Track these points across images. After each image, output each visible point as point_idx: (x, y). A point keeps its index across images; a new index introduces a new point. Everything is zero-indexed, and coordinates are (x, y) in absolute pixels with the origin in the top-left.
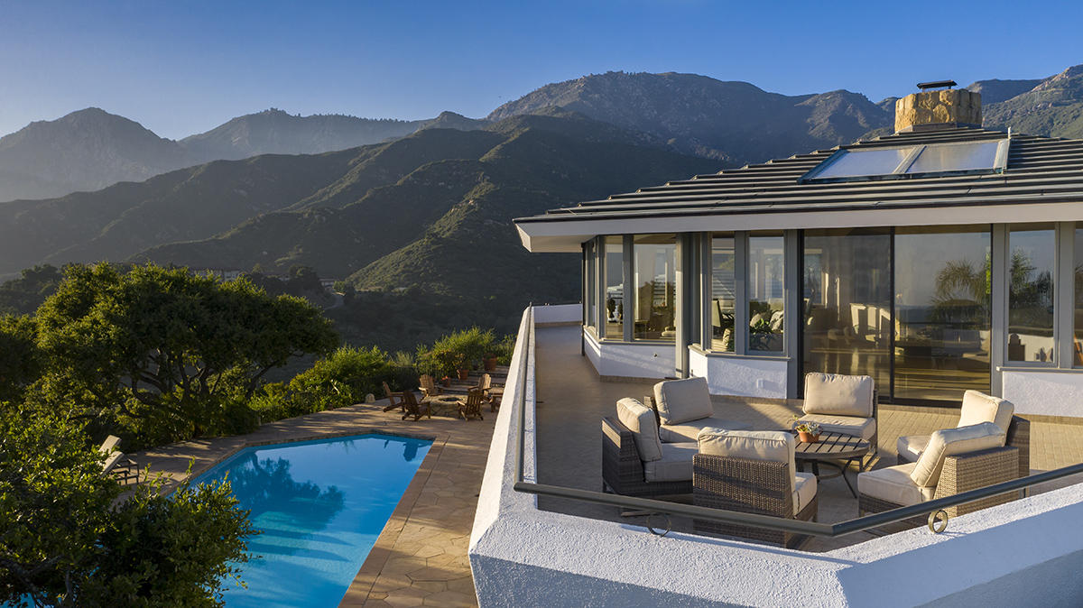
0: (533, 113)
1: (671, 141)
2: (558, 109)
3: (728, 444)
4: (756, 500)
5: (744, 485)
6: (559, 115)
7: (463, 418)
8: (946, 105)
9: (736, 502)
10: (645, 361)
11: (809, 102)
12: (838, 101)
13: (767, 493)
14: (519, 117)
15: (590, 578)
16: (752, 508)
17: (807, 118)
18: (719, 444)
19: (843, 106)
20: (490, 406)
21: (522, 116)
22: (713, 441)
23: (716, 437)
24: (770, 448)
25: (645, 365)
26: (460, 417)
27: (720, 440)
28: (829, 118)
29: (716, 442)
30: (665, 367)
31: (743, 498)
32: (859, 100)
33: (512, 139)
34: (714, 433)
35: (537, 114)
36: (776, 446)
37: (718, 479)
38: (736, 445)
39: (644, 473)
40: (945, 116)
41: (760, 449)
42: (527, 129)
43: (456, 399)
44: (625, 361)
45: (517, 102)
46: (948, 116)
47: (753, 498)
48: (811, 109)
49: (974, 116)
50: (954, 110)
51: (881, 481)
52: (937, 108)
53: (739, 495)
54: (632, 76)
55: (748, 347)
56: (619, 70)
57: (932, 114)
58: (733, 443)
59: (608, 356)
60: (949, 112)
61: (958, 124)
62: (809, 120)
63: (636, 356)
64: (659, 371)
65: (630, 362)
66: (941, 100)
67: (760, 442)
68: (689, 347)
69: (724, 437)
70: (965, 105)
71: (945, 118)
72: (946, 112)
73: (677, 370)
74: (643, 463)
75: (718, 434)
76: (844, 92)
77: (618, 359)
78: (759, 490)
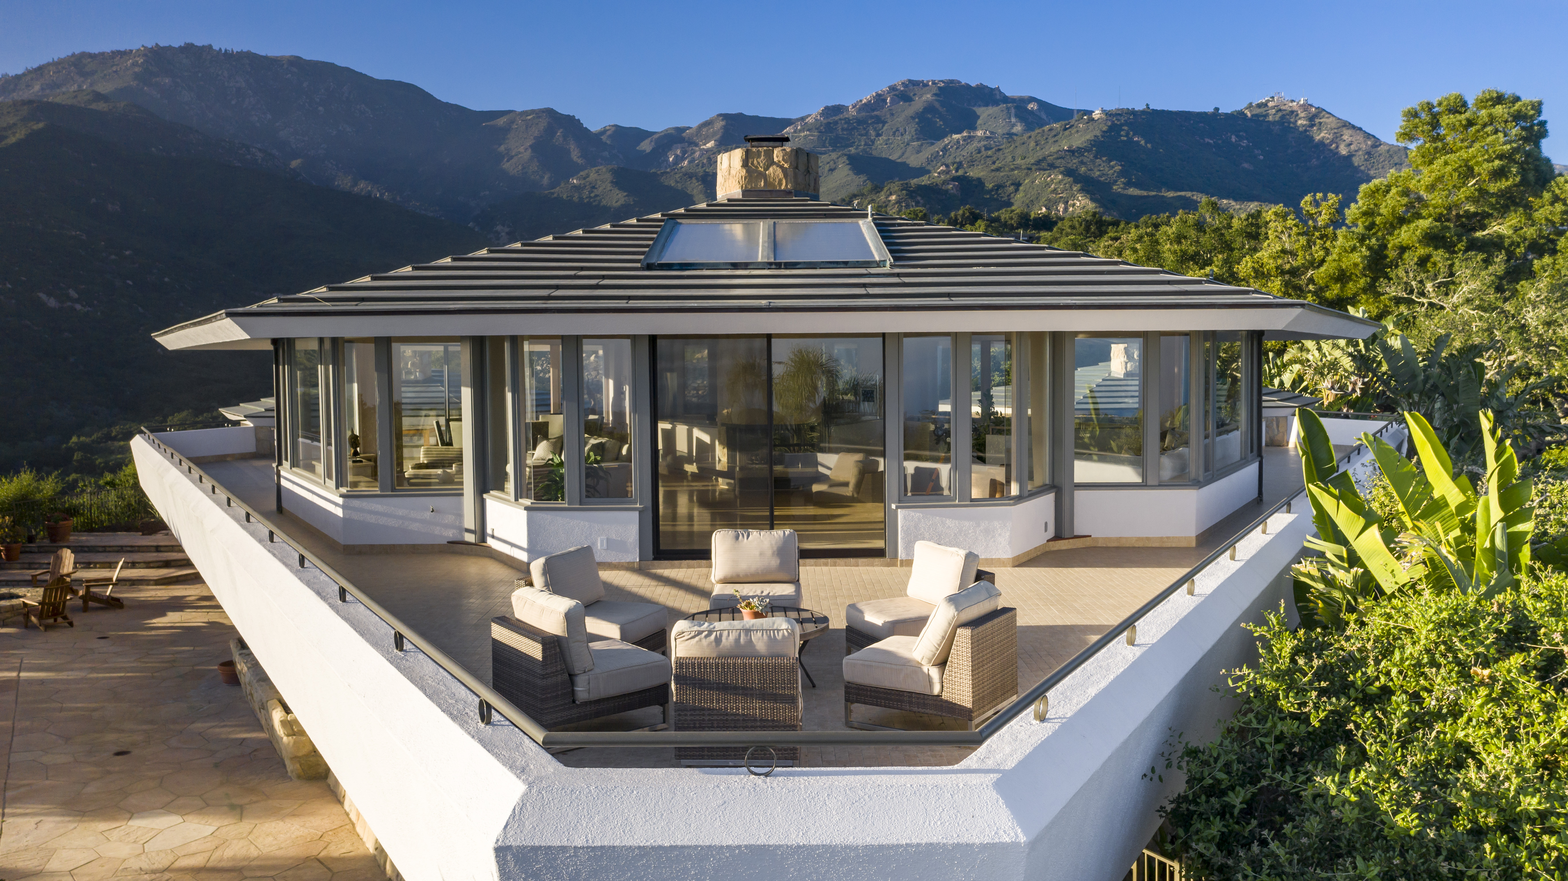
0: (51, 99)
1: (295, 164)
2: (98, 97)
3: (718, 640)
4: (761, 709)
5: (746, 692)
6: (102, 106)
7: (34, 627)
8: (782, 167)
9: (732, 715)
10: (415, 520)
11: (501, 122)
12: (543, 123)
13: (775, 698)
14: (24, 103)
15: (689, 847)
16: (755, 720)
17: (500, 145)
18: (705, 642)
19: (550, 131)
20: (80, 602)
21: (30, 102)
22: (697, 638)
23: (700, 633)
24: (772, 640)
25: (415, 526)
26: (27, 625)
27: (706, 637)
28: (531, 146)
29: (700, 640)
30: (447, 526)
31: (743, 709)
32: (571, 124)
33: (12, 140)
34: (696, 628)
35: (58, 100)
36: (779, 637)
37: (711, 689)
38: (728, 641)
39: (573, 692)
40: (780, 180)
41: (760, 643)
42: (41, 125)
43: (12, 596)
44: (383, 521)
45: (18, 77)
46: (784, 182)
47: (756, 708)
48: (505, 131)
49: (812, 184)
50: (791, 173)
51: (874, 664)
52: (771, 169)
53: (738, 706)
54: (228, 56)
55: (584, 493)
56: (206, 43)
57: (765, 177)
58: (724, 639)
59: (356, 516)
60: (786, 176)
61: (796, 191)
62: (502, 148)
63: (400, 512)
64: (436, 532)
65: (392, 522)
66: (776, 159)
67: (759, 634)
68: (485, 496)
69: (710, 633)
70: (802, 167)
71: (780, 184)
72: (781, 176)
73: (468, 531)
74: (572, 676)
75: (702, 628)
76: (550, 112)
77: (371, 519)
78: (764, 696)
